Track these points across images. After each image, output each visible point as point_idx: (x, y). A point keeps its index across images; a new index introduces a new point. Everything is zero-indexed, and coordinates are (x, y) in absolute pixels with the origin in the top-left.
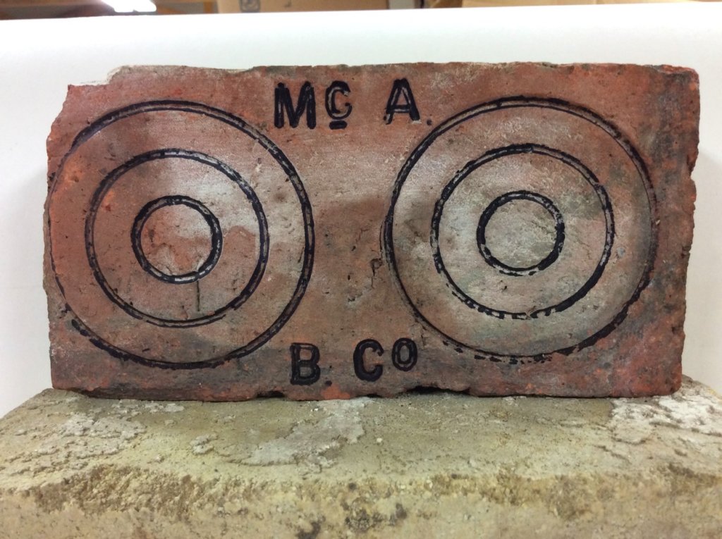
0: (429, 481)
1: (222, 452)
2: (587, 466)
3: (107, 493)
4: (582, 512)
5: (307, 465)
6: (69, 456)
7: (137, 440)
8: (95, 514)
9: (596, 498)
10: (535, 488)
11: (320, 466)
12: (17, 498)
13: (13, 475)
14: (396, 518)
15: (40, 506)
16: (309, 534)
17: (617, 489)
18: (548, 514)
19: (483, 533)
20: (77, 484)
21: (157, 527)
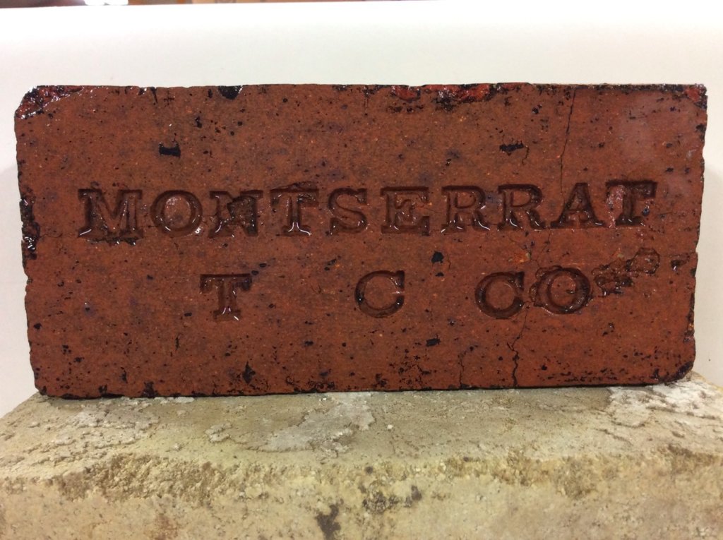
0: (442, 464)
1: (238, 440)
2: (591, 448)
3: (129, 480)
4: (588, 491)
5: (323, 451)
6: (86, 446)
7: (152, 430)
8: (118, 502)
9: (601, 478)
10: (544, 469)
11: (336, 451)
12: (40, 487)
13: (33, 465)
14: (411, 499)
15: (63, 494)
16: (327, 516)
17: (621, 469)
18: (556, 493)
19: (495, 512)
20: (99, 473)
21: (179, 513)
